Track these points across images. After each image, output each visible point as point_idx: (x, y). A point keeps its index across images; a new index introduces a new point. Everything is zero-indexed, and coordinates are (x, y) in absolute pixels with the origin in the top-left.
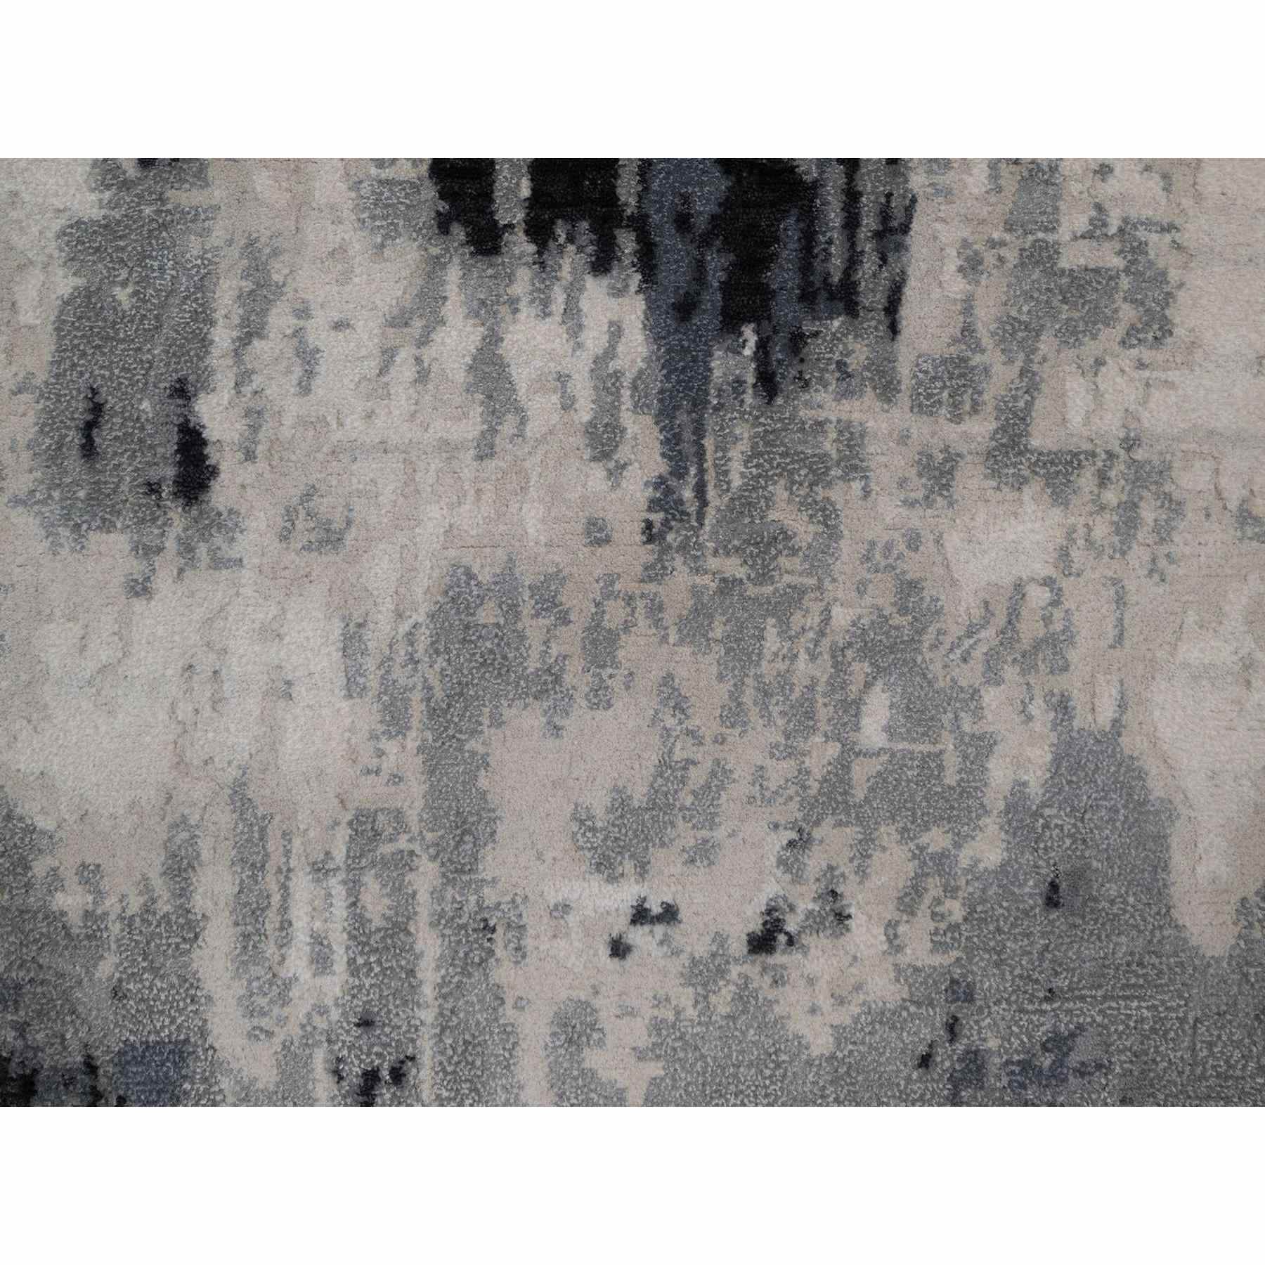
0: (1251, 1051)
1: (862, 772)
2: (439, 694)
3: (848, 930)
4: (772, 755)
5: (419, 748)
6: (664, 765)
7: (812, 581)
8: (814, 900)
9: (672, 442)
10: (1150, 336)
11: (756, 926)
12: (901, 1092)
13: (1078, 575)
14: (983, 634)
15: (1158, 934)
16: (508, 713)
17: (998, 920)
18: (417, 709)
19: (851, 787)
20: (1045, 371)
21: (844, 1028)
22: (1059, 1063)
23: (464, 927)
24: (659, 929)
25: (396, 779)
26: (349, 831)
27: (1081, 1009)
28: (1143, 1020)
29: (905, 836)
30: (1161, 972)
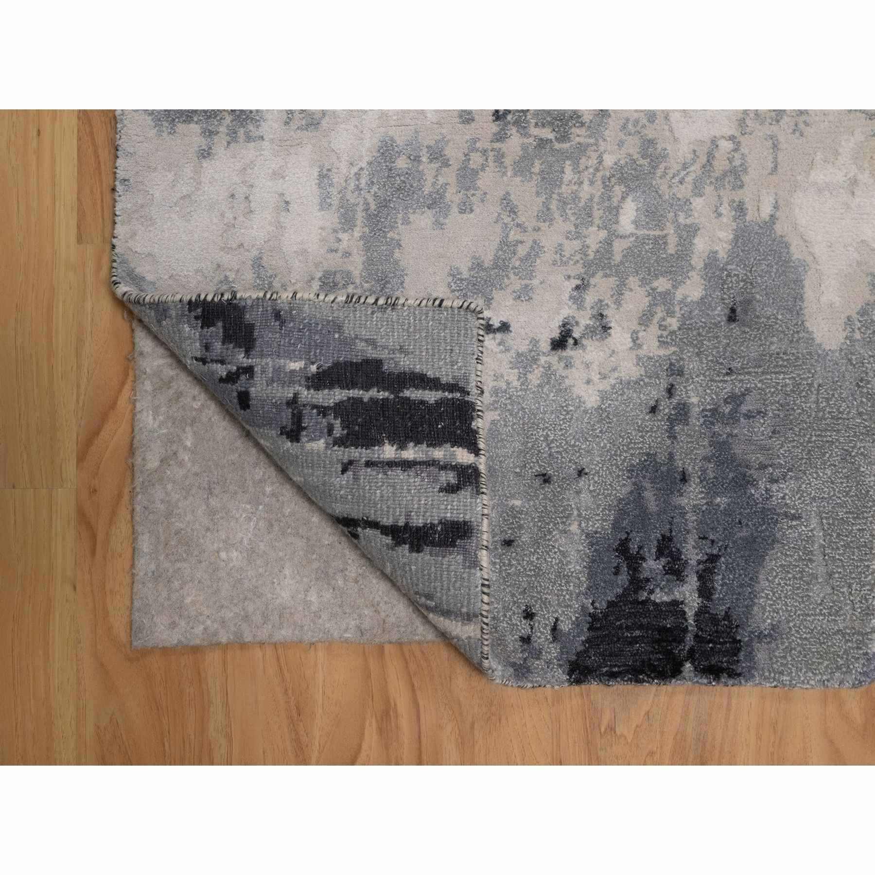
0: (853, 404)
1: (619, 246)
2: (373, 207)
3: (610, 335)
4: (567, 238)
5: (361, 237)
6: (504, 243)
7: (592, 141)
8: (590, 319)
11: (556, 334)
12: (639, 427)
13: (750, 134)
14: (692, 168)
15: (796, 335)
16: (412, 217)
17: (698, 329)
18: (360, 215)
19: (613, 255)
21: (606, 392)
22: (735, 411)
24: (499, 336)
25: (347, 254)
26: (320, 283)
27: (748, 380)
28: (786, 385)
29: (644, 282)
30: (798, 358)
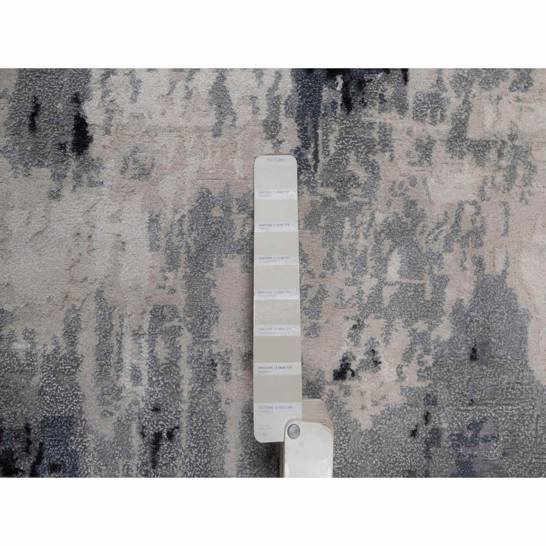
1: (388, 293)
2: (193, 250)
3: (380, 369)
4: (346, 284)
5: (183, 276)
7: (366, 200)
8: (365, 354)
9: (303, 131)
10: (523, 86)
11: (337, 367)
12: (402, 448)
13: (488, 200)
14: (444, 227)
15: (521, 373)
16: (225, 260)
17: (448, 366)
18: (183, 257)
19: (383, 300)
20: (474, 102)
21: (377, 417)
22: (475, 435)
23: (202, 364)
25: (173, 291)
26: (151, 316)
27: (485, 410)
28: (513, 415)
29: (407, 324)
30: (522, 392)
